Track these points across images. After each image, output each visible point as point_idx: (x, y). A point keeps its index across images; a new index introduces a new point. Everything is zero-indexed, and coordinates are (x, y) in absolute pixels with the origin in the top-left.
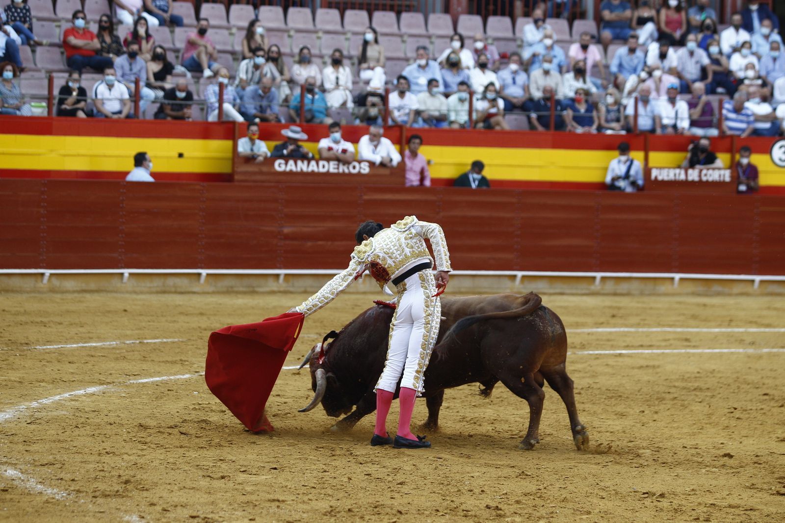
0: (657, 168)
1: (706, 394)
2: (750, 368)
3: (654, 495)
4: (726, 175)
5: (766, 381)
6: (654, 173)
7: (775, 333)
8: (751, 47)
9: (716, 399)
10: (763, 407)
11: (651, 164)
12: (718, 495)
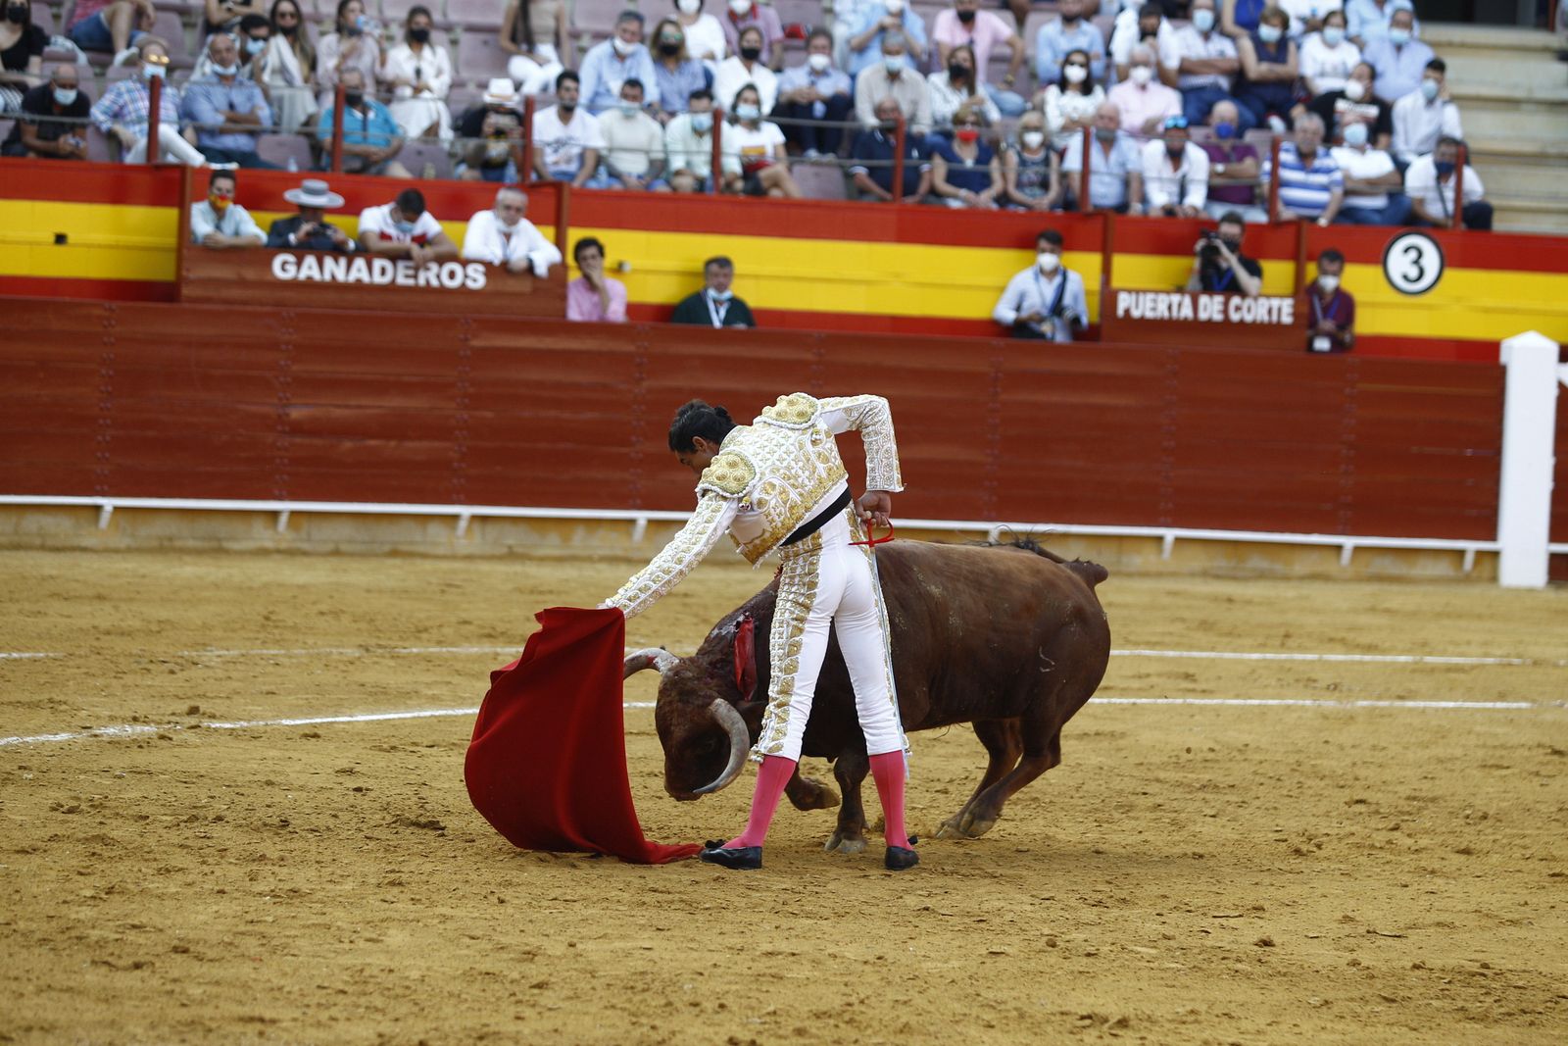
0: (1129, 291)
1: (1227, 798)
2: (1326, 742)
3: (1106, 1021)
4: (1285, 310)
5: (1362, 772)
6: (1124, 302)
7: (1386, 665)
8: (1345, 23)
9: (1250, 810)
10: (1353, 829)
11: (1116, 283)
12: (1245, 1025)
